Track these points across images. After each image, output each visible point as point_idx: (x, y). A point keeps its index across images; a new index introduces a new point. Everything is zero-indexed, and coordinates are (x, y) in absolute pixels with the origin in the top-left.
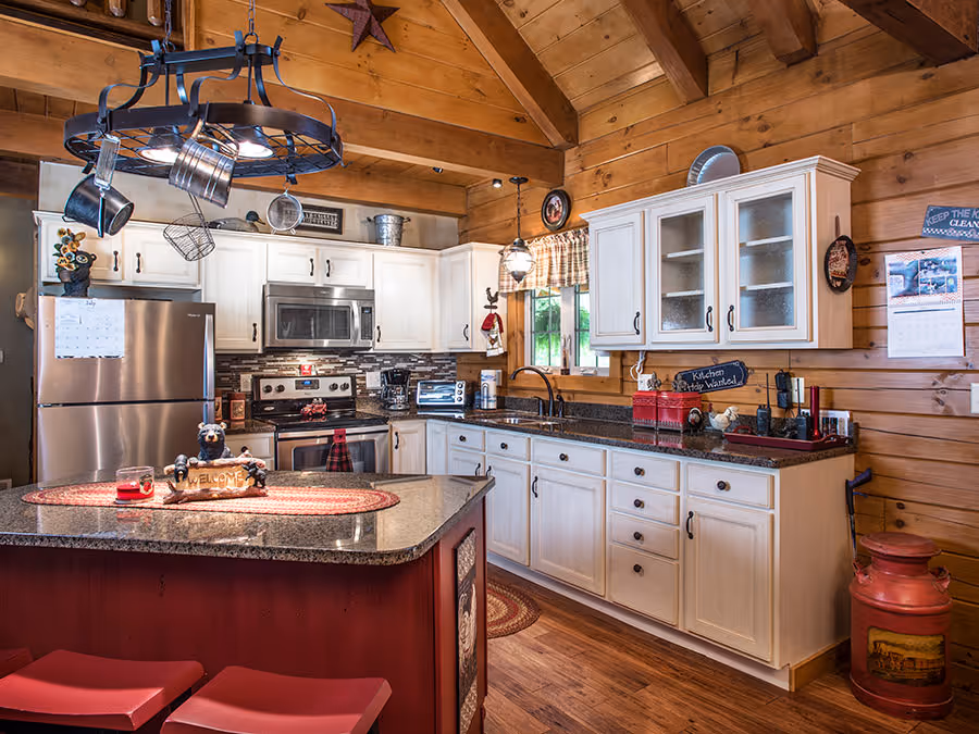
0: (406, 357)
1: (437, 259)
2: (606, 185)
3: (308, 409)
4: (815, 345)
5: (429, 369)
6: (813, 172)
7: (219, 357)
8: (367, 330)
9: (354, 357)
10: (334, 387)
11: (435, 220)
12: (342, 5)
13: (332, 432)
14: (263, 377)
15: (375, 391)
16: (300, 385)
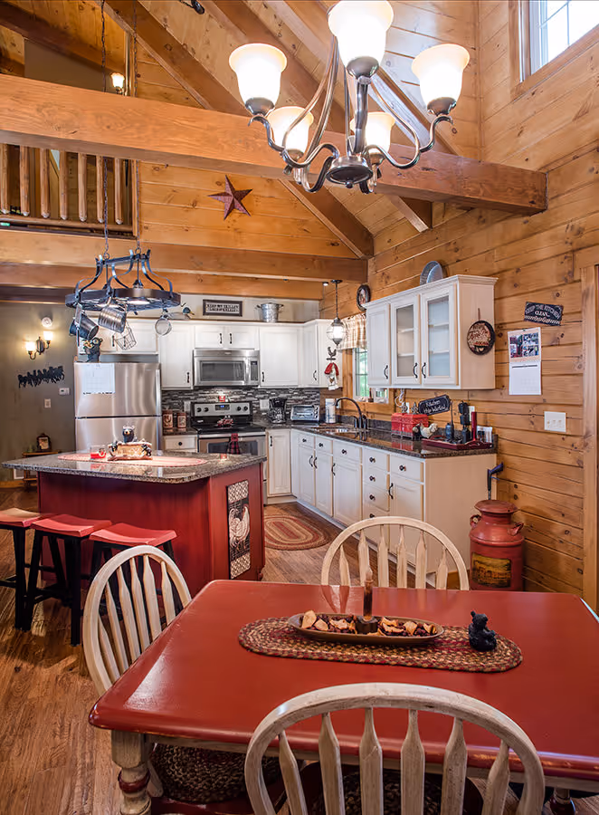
0: (285, 390)
1: (301, 329)
2: (386, 282)
3: (221, 422)
4: (459, 388)
5: (301, 398)
6: (458, 283)
7: (163, 392)
8: (255, 375)
9: (252, 391)
10: (239, 409)
11: (303, 304)
12: (218, 195)
13: (230, 435)
14: (197, 403)
15: (265, 411)
16: (218, 407)
